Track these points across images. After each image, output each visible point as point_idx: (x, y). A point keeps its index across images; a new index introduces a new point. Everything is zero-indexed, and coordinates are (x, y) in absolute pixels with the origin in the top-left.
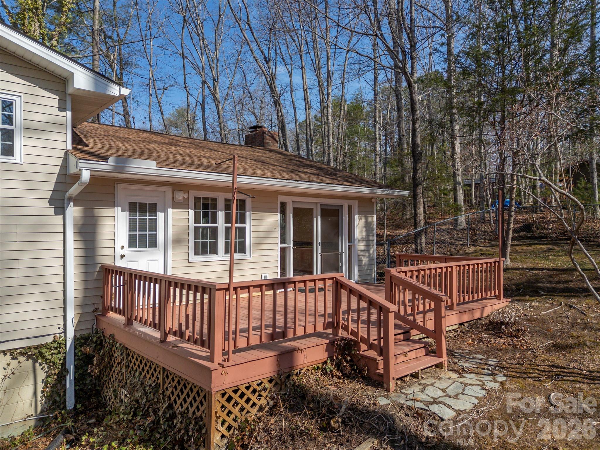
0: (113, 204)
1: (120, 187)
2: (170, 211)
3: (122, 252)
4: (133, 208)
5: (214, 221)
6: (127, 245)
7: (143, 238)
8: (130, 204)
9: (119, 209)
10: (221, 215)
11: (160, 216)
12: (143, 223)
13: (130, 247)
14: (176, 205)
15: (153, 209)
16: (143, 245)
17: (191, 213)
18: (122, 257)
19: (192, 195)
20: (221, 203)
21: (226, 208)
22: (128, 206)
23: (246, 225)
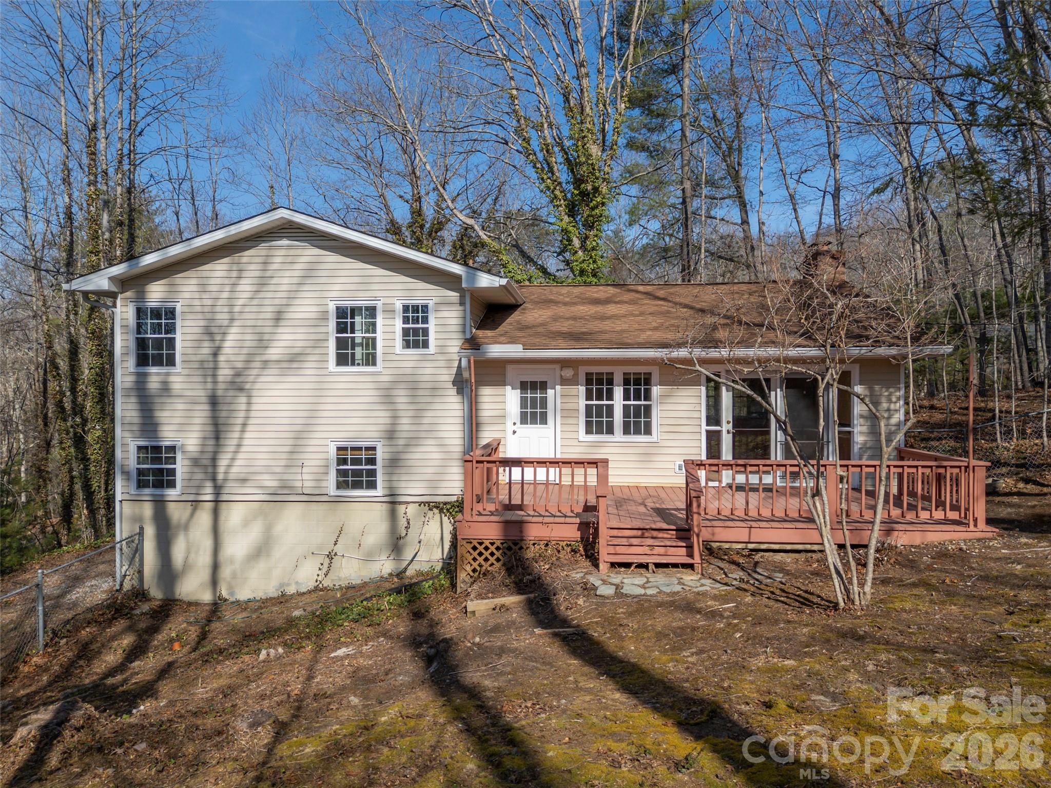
0: (503, 383)
1: (510, 368)
2: (558, 387)
3: (515, 428)
4: (524, 386)
5: (610, 397)
6: (518, 422)
7: (534, 415)
8: (522, 383)
9: (509, 388)
10: (618, 392)
11: (550, 392)
12: (534, 400)
13: (521, 423)
14: (564, 382)
15: (543, 386)
16: (534, 422)
17: (582, 389)
18: (514, 432)
19: (583, 371)
20: (618, 378)
21: (626, 382)
22: (519, 385)
23: (652, 403)
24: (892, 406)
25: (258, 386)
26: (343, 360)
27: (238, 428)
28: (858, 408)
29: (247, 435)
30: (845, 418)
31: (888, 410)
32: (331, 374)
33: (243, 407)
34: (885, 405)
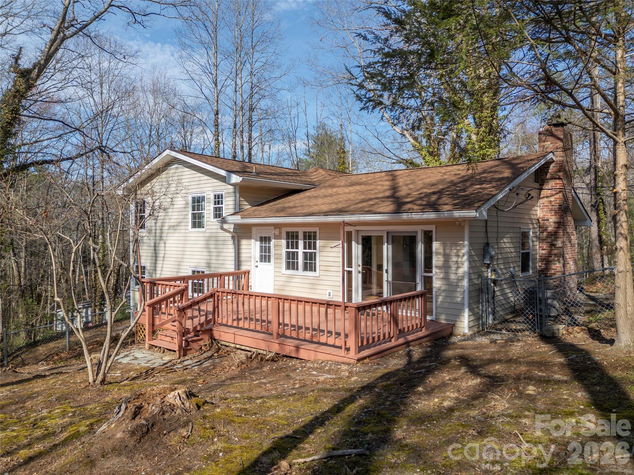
0: (250, 238)
1: (253, 229)
2: (275, 241)
3: (257, 264)
4: (261, 239)
5: (297, 247)
6: (259, 261)
7: (265, 257)
8: (260, 237)
9: (255, 240)
10: (301, 243)
11: (272, 243)
12: (265, 248)
14: (276, 237)
15: (269, 240)
16: (265, 261)
17: (284, 242)
18: (257, 266)
19: (284, 230)
20: (301, 235)
21: (305, 238)
22: (259, 239)
23: (317, 251)
24: (460, 260)
25: (168, 238)
26: (194, 225)
27: (162, 259)
28: (437, 260)
29: (165, 262)
30: (428, 266)
31: (457, 262)
32: (190, 232)
33: (163, 248)
34: (454, 259)
